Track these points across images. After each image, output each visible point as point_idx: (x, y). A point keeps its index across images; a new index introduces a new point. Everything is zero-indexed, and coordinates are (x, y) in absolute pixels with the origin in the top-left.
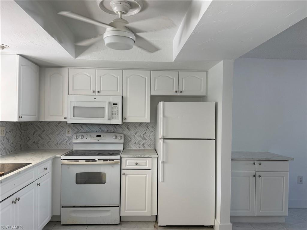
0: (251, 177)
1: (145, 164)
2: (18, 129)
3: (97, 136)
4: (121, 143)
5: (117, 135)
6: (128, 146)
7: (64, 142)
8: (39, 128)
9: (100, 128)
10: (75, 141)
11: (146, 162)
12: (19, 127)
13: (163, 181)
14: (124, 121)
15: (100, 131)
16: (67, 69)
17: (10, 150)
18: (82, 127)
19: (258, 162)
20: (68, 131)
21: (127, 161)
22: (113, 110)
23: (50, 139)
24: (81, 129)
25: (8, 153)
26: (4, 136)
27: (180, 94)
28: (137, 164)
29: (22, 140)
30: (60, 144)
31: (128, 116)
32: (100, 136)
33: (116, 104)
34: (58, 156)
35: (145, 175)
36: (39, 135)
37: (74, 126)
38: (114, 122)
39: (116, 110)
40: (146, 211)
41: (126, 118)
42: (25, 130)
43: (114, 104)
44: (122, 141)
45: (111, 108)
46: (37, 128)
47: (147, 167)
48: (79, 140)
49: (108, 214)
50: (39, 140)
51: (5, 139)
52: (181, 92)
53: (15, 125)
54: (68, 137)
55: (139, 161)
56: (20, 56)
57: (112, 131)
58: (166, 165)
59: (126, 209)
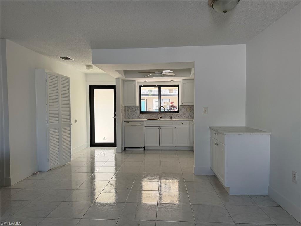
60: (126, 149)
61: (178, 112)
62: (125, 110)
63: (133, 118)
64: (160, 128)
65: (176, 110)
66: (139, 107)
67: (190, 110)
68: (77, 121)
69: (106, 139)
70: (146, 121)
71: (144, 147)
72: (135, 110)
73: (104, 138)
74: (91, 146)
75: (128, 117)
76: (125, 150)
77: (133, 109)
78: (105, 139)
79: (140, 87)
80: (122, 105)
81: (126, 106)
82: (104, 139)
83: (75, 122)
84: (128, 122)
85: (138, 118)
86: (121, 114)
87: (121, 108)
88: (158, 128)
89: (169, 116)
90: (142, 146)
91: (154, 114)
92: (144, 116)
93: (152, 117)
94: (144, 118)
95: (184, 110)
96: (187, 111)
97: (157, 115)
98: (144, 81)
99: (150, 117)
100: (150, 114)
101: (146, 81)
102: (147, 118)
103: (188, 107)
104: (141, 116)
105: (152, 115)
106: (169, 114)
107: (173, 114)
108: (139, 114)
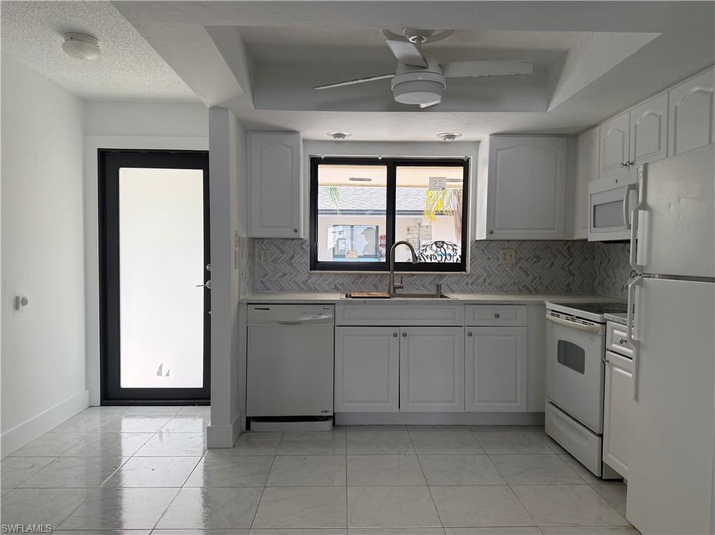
16: (599, 128)
17: (530, 287)
21: (614, 331)
26: (514, 265)
28: (622, 341)
29: (574, 276)
36: (605, 270)
46: (603, 256)
51: (516, 268)
53: (547, 247)
56: (493, 137)
59: (609, 449)
60: (253, 425)
61: (460, 267)
62: (251, 256)
63: (282, 290)
64: (405, 335)
65: (456, 258)
66: (308, 243)
67: (513, 262)
68: (25, 302)
69: (168, 375)
70: (341, 302)
71: (333, 417)
72: (292, 257)
73: (161, 368)
74: (102, 404)
75: (262, 282)
76: (248, 427)
77: (283, 252)
78: (164, 372)
79: (315, 163)
80: (236, 235)
81: (254, 241)
82: (159, 374)
83: (17, 308)
84: (264, 306)
85: (301, 290)
86: (235, 274)
87: (234, 248)
88: (395, 335)
89: (429, 281)
90: (326, 412)
91: (370, 274)
92: (327, 282)
93: (361, 286)
94: (328, 289)
95: (489, 258)
96: (500, 262)
97: (379, 277)
98: (332, 138)
99: (353, 283)
100: (352, 274)
101: (341, 139)
102: (340, 287)
103: (503, 249)
104: (318, 282)
105: (363, 279)
106: (429, 275)
107: (445, 275)
108: (308, 274)
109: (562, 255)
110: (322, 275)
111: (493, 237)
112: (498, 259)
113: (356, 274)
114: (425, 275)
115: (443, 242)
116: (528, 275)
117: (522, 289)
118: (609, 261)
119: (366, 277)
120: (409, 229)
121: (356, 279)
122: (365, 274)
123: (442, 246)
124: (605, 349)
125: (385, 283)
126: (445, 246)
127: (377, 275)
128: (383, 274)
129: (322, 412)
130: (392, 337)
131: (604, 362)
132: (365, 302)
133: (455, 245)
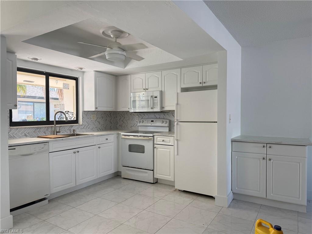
0: (261, 159)
1: (169, 142)
2: (108, 116)
3: (152, 121)
4: (166, 127)
5: (163, 120)
6: (173, 129)
7: (135, 125)
8: (122, 116)
9: (155, 116)
10: (139, 124)
11: (170, 140)
12: (109, 115)
13: (178, 155)
14: (163, 109)
15: (155, 118)
16: (130, 76)
17: (101, 128)
18: (144, 115)
19: (268, 145)
20: (137, 118)
21: (158, 138)
22: (155, 102)
23: (128, 123)
24: (144, 116)
25: (99, 130)
26: (96, 120)
27: (204, 85)
28: (163, 141)
29: (112, 123)
30: (133, 127)
31: (166, 105)
32: (153, 121)
33: (156, 97)
34: (120, 132)
35: (169, 150)
36: (122, 121)
37: (140, 114)
38: (155, 110)
39: (156, 102)
40: (170, 177)
41: (164, 107)
42: (115, 118)
43: (155, 97)
44: (167, 125)
45: (153, 100)
46: (121, 116)
47: (170, 144)
48: (141, 124)
49: (147, 175)
50: (122, 124)
51: (96, 122)
52: (204, 83)
53: (105, 114)
54: (137, 122)
55: (166, 139)
56: (95, 72)
57: (162, 118)
58: (179, 142)
59: (158, 173)
61: (76, 122)
64: (78, 152)
71: (50, 197)
89: (67, 129)
90: (47, 195)
91: (42, 127)
92: (20, 133)
93: (38, 133)
94: (21, 136)
95: (88, 118)
96: (92, 119)
97: (46, 128)
98: (31, 60)
99: (34, 132)
100: (33, 127)
101: (36, 61)
102: (27, 135)
103: (92, 114)
104: (15, 133)
105: (39, 129)
106: (67, 126)
107: (74, 125)
108: (9, 129)
109: (109, 116)
110: (17, 129)
111: (97, 110)
112: (91, 118)
113: (35, 127)
114: (66, 126)
115: (68, 112)
116: (100, 124)
117: (99, 129)
118: (124, 118)
119: (40, 129)
120: (55, 106)
121: (36, 130)
122: (40, 127)
123: (68, 113)
124: (154, 144)
125: (49, 131)
126: (69, 113)
127: (45, 127)
128: (48, 127)
129: (45, 196)
130: (73, 154)
131: (154, 148)
132: (62, 140)
133: (73, 113)
